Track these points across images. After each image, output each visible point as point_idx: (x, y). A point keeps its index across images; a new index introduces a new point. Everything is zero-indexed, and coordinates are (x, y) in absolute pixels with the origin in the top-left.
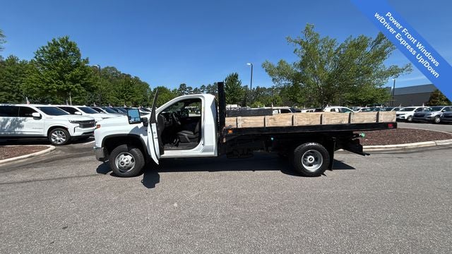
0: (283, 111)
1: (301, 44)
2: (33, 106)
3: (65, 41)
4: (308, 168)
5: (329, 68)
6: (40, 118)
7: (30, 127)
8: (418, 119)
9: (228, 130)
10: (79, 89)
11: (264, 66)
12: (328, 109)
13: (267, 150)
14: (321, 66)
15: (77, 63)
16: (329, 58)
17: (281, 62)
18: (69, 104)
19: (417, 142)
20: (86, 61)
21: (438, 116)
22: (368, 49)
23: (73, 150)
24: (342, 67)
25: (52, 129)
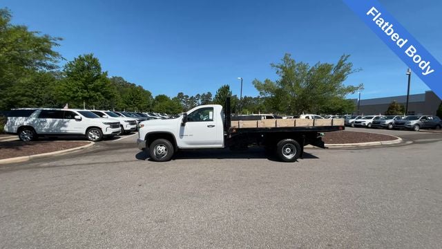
0: (268, 117)
1: (281, 68)
2: (75, 111)
3: (89, 57)
4: (286, 156)
5: (303, 85)
6: (80, 120)
7: (72, 127)
8: (375, 125)
9: (233, 129)
10: (100, 97)
11: (254, 83)
12: (303, 117)
13: (259, 145)
14: (297, 85)
15: (98, 75)
16: (303, 78)
17: (267, 81)
18: (96, 109)
19: (368, 141)
20: (106, 74)
21: (391, 123)
22: (332, 72)
23: (108, 145)
24: (312, 86)
25: (90, 129)
